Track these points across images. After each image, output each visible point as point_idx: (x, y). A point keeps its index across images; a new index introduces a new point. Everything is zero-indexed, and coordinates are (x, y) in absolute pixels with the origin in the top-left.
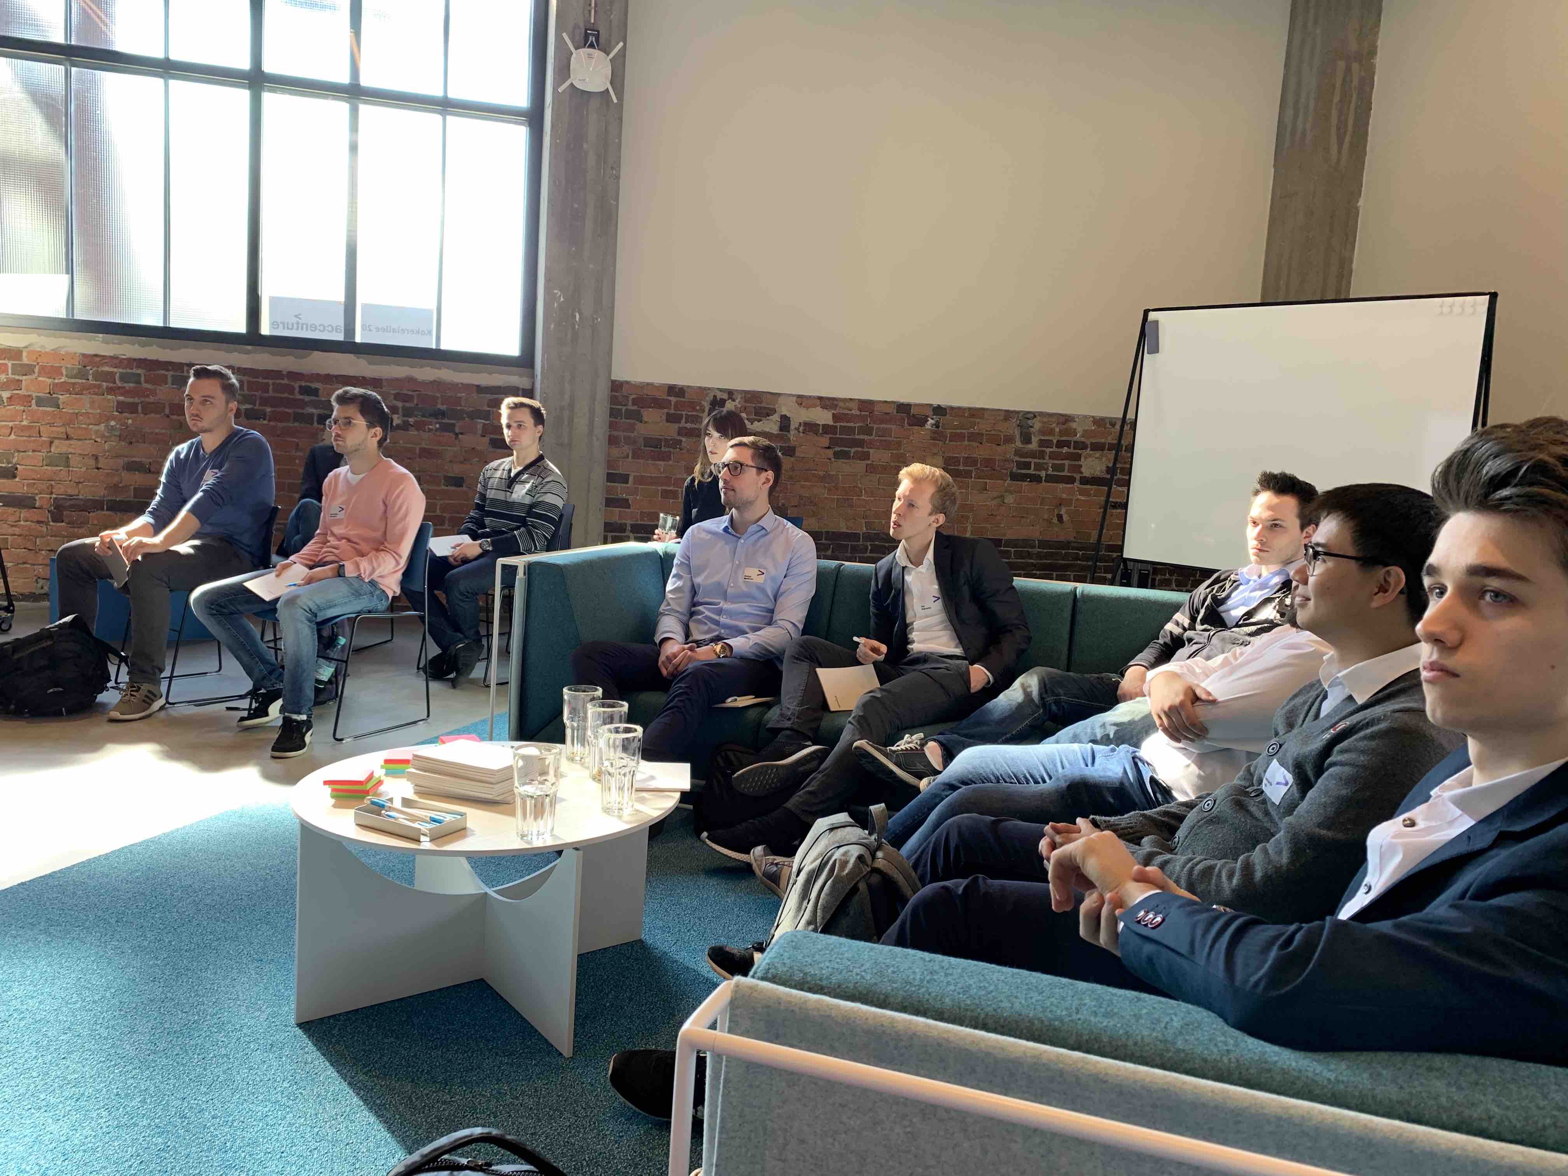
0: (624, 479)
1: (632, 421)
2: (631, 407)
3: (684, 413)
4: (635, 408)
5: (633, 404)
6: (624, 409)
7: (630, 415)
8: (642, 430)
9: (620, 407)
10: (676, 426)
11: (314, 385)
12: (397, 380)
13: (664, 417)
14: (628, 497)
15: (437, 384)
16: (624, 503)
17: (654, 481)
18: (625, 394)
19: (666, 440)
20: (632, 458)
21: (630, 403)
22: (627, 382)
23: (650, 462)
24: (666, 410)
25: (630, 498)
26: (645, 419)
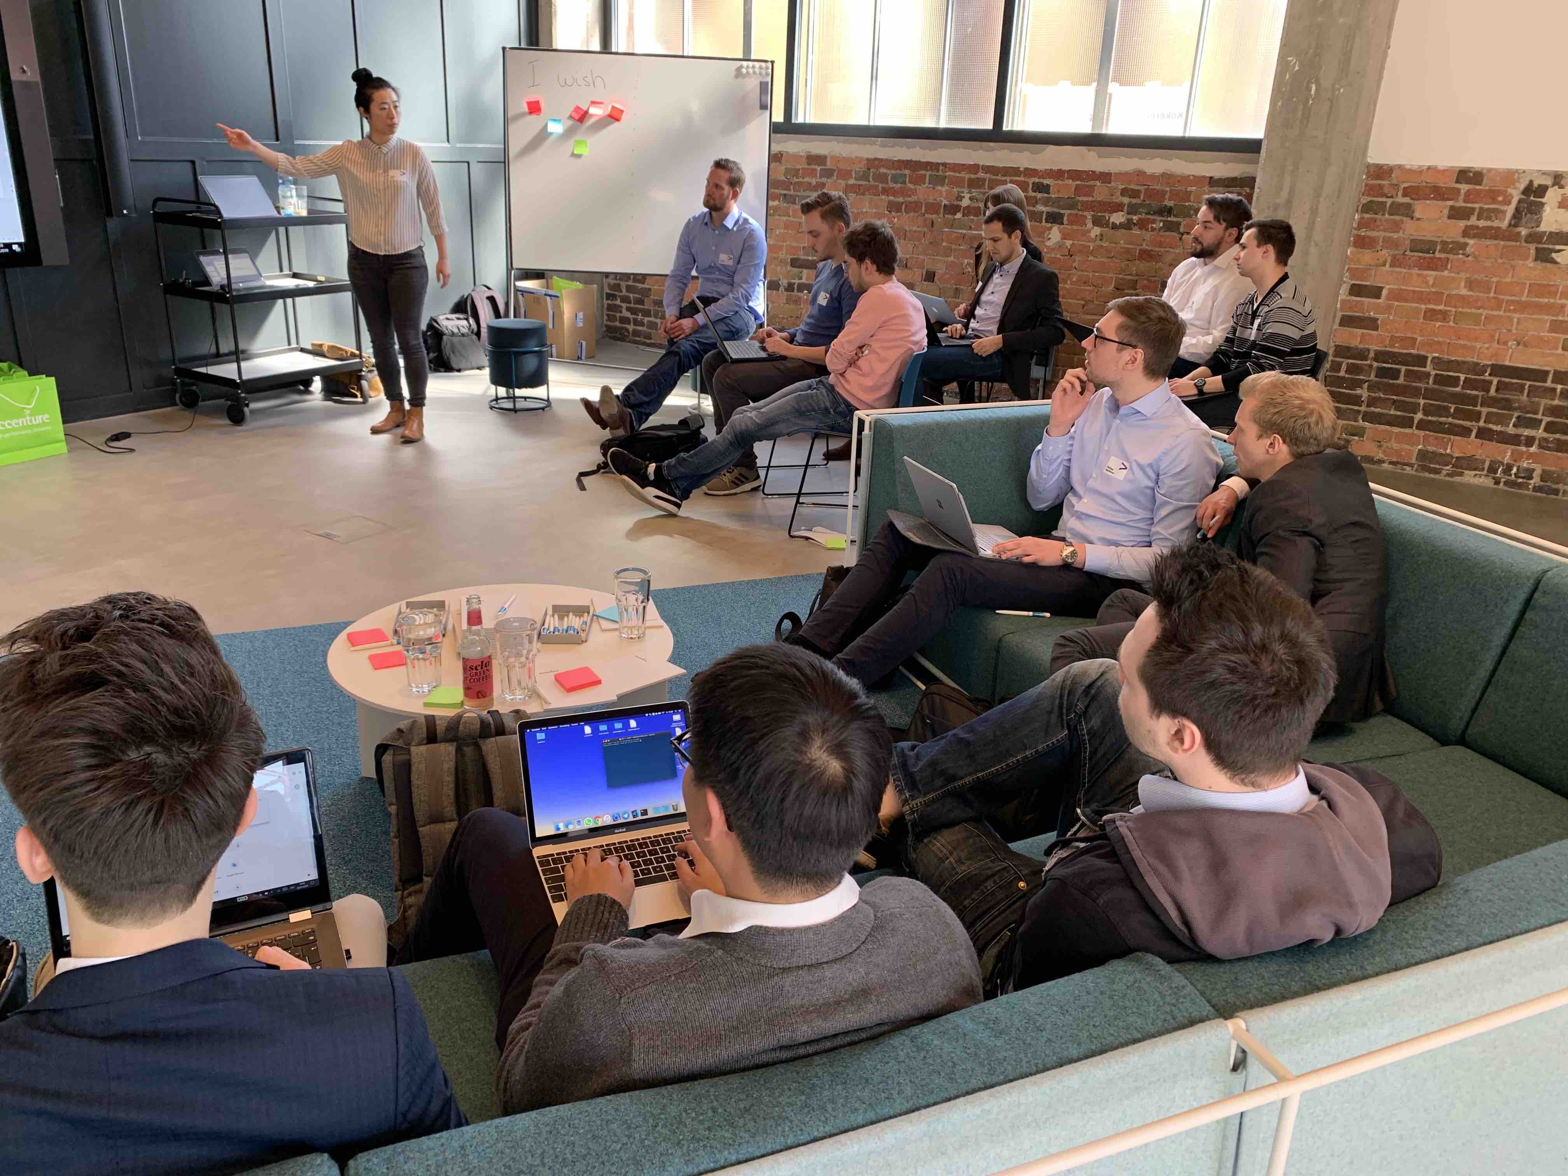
0: (1376, 292)
1: (1397, 218)
2: (1400, 199)
3: (1477, 206)
4: (1407, 200)
5: (1404, 195)
6: (1389, 201)
7: (1396, 209)
8: (1410, 230)
9: (1384, 199)
10: (1462, 224)
11: (1046, 182)
12: (1127, 174)
13: (1446, 212)
14: (1377, 316)
15: (1167, 177)
16: (1372, 324)
17: (1420, 297)
18: (1395, 182)
19: (1444, 243)
20: (1391, 266)
21: (1400, 193)
22: (1400, 167)
23: (1415, 271)
24: (1451, 203)
25: (1380, 317)
26: (1417, 215)
